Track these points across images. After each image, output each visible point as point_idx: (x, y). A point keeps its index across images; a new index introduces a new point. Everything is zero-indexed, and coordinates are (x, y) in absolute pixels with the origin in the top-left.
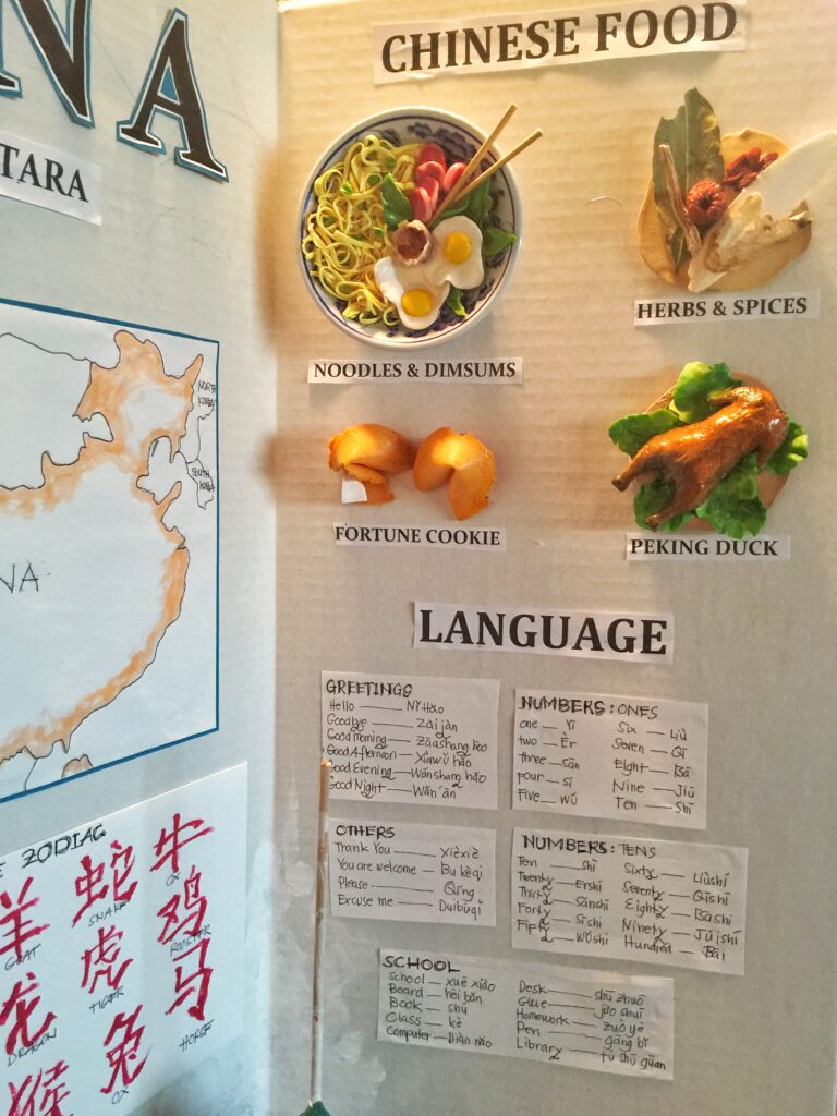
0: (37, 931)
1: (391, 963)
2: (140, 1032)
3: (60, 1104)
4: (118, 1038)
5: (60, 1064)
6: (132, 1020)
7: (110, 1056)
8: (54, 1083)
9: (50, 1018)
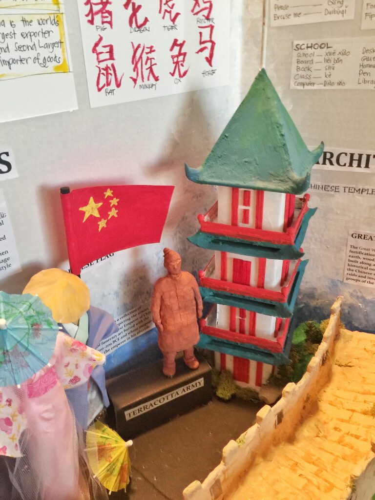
1: (298, 47)
2: (185, 54)
3: (153, 67)
4: (176, 49)
5: (152, 47)
6: (181, 45)
7: (173, 57)
8: (150, 56)
9: (146, 20)
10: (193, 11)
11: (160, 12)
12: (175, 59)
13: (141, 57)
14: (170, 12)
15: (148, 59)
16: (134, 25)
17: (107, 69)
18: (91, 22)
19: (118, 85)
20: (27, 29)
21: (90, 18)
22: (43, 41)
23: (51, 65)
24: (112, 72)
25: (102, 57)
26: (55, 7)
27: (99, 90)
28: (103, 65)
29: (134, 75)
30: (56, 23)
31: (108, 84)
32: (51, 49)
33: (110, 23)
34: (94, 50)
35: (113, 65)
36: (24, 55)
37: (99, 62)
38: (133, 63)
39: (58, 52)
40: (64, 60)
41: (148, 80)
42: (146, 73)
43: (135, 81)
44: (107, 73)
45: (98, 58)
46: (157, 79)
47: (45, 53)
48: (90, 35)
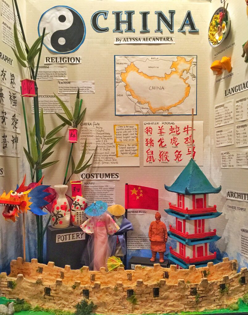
0: (164, 133)
2: (181, 155)
3: (167, 158)
4: (177, 153)
5: (167, 152)
6: (180, 152)
7: (176, 155)
8: (166, 154)
9: (166, 145)
10: (185, 143)
11: (171, 143)
12: (177, 156)
13: (163, 154)
14: (175, 143)
15: (165, 155)
16: (161, 146)
17: (150, 157)
18: (147, 145)
19: (154, 161)
20: (129, 147)
21: (147, 144)
22: (132, 149)
23: (133, 155)
24: (152, 158)
25: (149, 154)
26: (137, 142)
27: (147, 162)
28: (149, 156)
29: (160, 159)
30: (137, 146)
31: (150, 160)
32: (134, 151)
33: (153, 146)
34: (147, 152)
35: (152, 156)
36: (127, 152)
37: (148, 155)
38: (159, 156)
39: (136, 152)
40: (138, 154)
41: (165, 161)
42: (164, 159)
43: (160, 161)
44: (150, 158)
45: (148, 154)
46: (168, 161)
47: (132, 152)
48: (146, 148)
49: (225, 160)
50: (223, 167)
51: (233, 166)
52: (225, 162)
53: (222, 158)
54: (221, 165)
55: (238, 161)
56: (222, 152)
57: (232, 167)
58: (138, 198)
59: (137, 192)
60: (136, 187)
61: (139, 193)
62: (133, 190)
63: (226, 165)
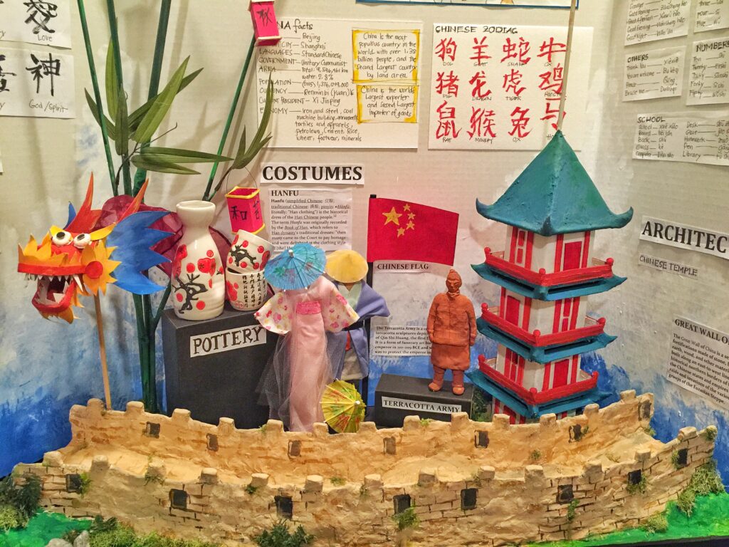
0: (487, 57)
1: (640, 120)
2: (527, 120)
3: (491, 127)
4: (518, 116)
5: (492, 111)
6: (524, 112)
7: (513, 121)
8: (489, 118)
9: (489, 92)
10: (540, 86)
11: (504, 86)
12: (516, 123)
13: (480, 118)
14: (515, 87)
15: (486, 120)
16: (477, 95)
17: (447, 124)
18: (440, 92)
19: (455, 136)
20: (391, 94)
21: (439, 89)
22: (401, 102)
23: (403, 118)
24: (451, 126)
25: (444, 115)
26: (414, 82)
27: (438, 137)
28: (444, 121)
29: (471, 131)
30: (412, 91)
31: (446, 134)
32: (405, 107)
33: (456, 93)
34: (439, 110)
35: (452, 122)
36: (386, 109)
37: (441, 118)
38: (471, 122)
39: (410, 109)
40: (414, 115)
41: (485, 135)
42: (483, 130)
43: (471, 135)
44: (447, 127)
45: (440, 116)
46: (493, 136)
47: (401, 109)
48: (437, 100)
49: (649, 137)
50: (640, 157)
51: (670, 155)
52: (646, 144)
53: (638, 130)
54: (634, 152)
55: (689, 143)
56: (642, 116)
57: (666, 158)
58: (401, 232)
59: (400, 219)
60: (399, 205)
61: (403, 221)
62: (389, 211)
63: (649, 151)
